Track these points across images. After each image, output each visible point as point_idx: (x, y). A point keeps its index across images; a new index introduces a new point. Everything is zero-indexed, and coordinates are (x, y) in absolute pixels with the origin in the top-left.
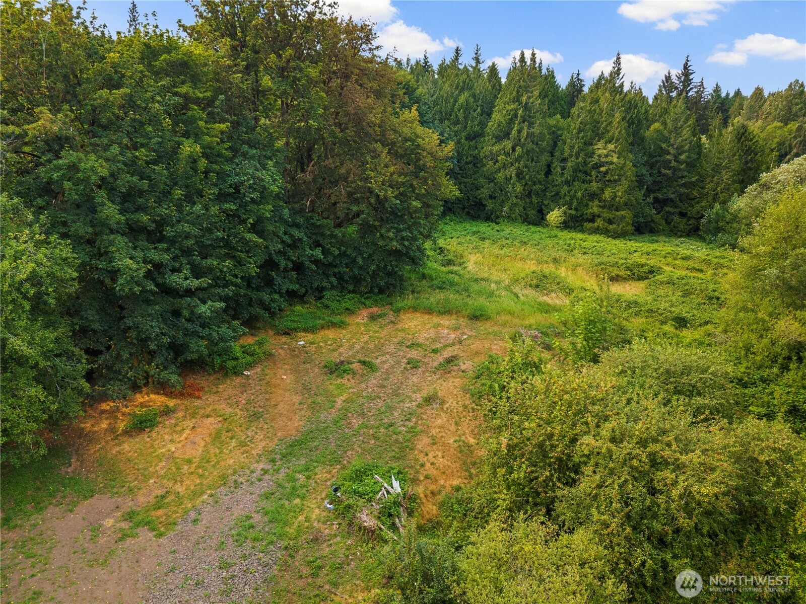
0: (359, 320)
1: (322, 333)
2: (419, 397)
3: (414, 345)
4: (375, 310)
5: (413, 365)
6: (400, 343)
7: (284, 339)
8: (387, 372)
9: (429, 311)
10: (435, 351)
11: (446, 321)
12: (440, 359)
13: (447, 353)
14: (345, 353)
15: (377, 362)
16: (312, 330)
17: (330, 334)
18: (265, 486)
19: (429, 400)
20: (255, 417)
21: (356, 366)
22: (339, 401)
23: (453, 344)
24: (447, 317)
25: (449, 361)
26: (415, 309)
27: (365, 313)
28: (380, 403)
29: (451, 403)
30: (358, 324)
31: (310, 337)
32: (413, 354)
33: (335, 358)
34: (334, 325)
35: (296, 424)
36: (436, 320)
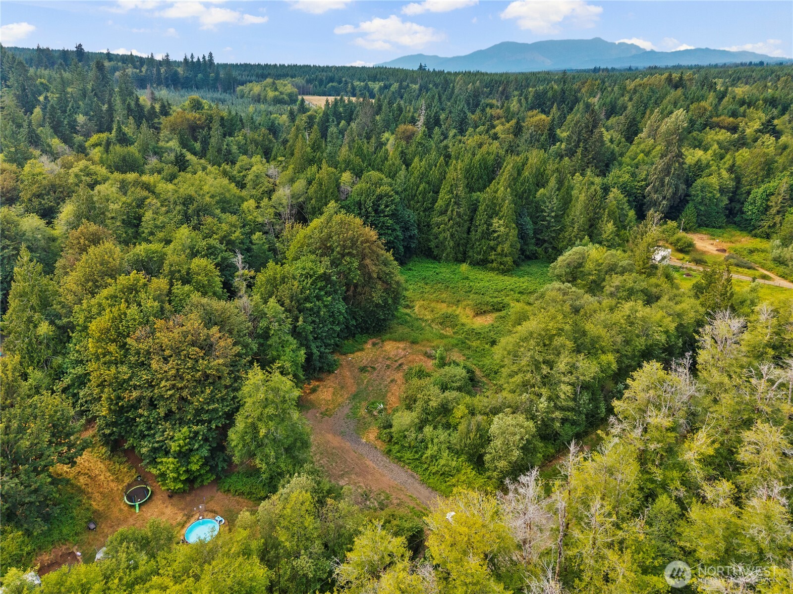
0: (369, 346)
1: (356, 354)
2: (389, 380)
3: (388, 359)
4: (374, 340)
5: (388, 367)
6: (384, 357)
7: (343, 357)
8: (379, 371)
9: (395, 340)
10: (396, 361)
11: (402, 345)
12: (397, 364)
13: (400, 362)
14: (365, 362)
15: (376, 366)
16: (352, 353)
17: (359, 354)
18: (350, 406)
19: (392, 381)
20: (342, 387)
21: (369, 369)
22: (365, 381)
23: (402, 358)
24: (402, 342)
25: (400, 365)
26: (390, 339)
27: (370, 342)
28: (377, 382)
29: (399, 382)
30: (368, 348)
31: (352, 356)
32: (388, 362)
33: (362, 365)
34: (359, 350)
35: (354, 389)
36: (398, 344)
